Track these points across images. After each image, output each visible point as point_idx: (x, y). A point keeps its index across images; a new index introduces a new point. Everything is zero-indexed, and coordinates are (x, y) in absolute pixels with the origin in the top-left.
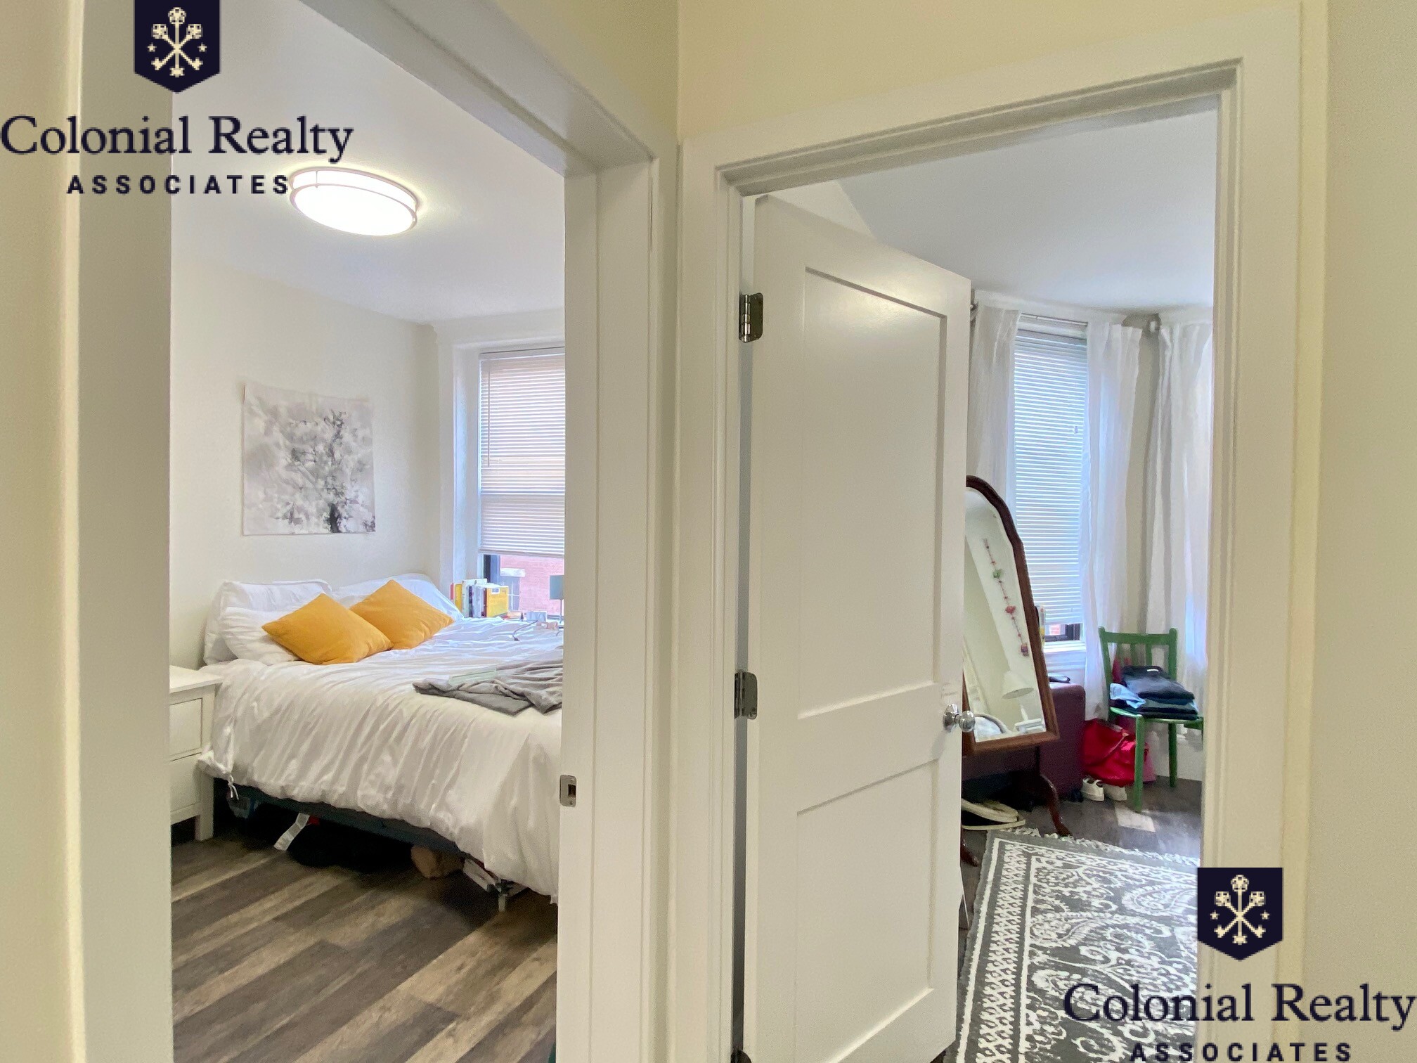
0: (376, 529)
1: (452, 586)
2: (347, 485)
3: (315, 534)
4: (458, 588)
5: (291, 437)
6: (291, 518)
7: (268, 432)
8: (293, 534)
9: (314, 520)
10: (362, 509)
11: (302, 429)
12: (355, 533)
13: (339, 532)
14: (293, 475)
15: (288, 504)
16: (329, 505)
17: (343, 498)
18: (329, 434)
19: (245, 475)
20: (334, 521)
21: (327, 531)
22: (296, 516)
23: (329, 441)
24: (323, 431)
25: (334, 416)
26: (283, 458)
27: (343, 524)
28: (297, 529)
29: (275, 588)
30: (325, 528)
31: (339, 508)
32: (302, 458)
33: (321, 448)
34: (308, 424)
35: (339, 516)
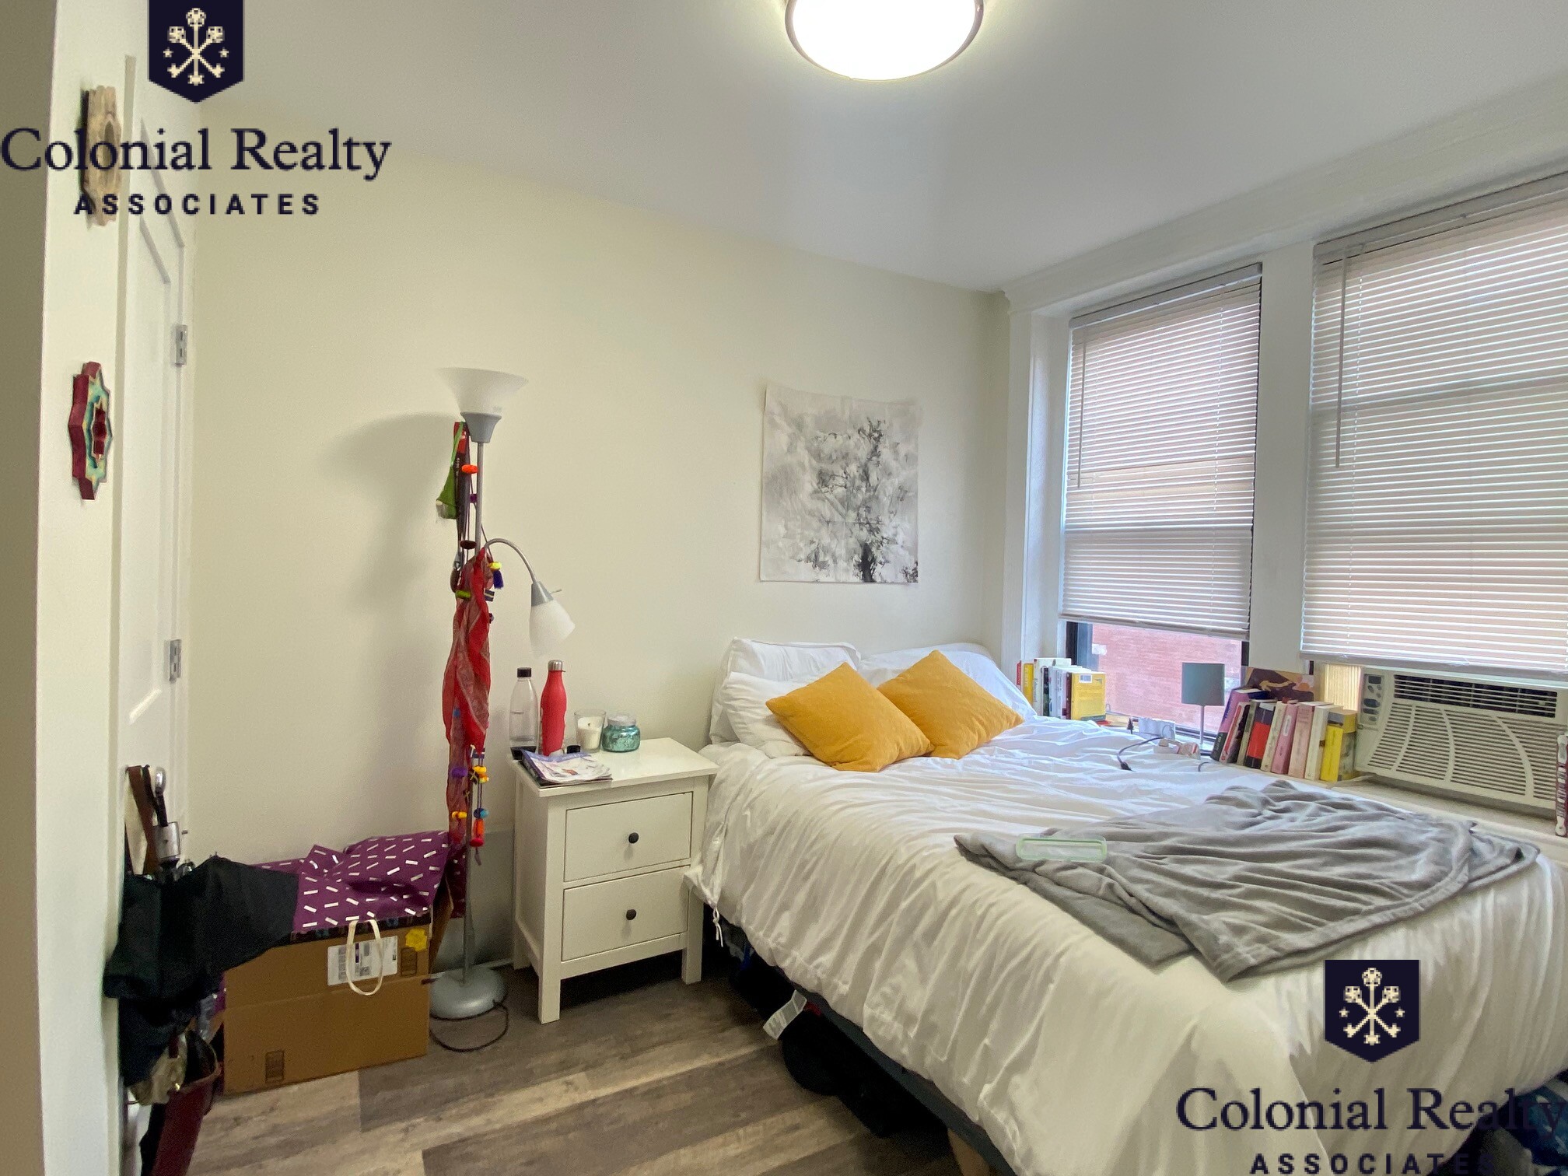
0: (919, 579)
1: (1019, 665)
2: (884, 519)
3: (843, 582)
4: (1028, 670)
5: (817, 455)
6: (816, 561)
7: (791, 449)
8: (817, 581)
9: (842, 564)
10: (902, 552)
11: (830, 445)
12: (892, 583)
13: (873, 581)
14: (820, 504)
15: (812, 542)
16: (861, 545)
17: (879, 537)
18: (863, 450)
19: (764, 504)
20: (866, 567)
21: (857, 580)
22: (821, 559)
23: (863, 461)
24: (857, 446)
25: (871, 426)
26: (809, 482)
27: (879, 571)
28: (822, 577)
29: (792, 651)
30: (854, 576)
31: (874, 549)
32: (831, 483)
33: (853, 469)
34: (839, 437)
35: (874, 560)
